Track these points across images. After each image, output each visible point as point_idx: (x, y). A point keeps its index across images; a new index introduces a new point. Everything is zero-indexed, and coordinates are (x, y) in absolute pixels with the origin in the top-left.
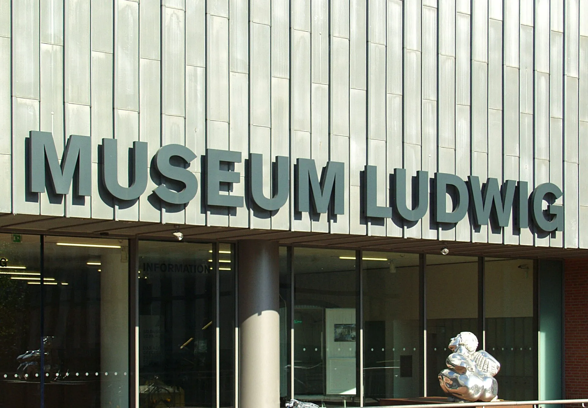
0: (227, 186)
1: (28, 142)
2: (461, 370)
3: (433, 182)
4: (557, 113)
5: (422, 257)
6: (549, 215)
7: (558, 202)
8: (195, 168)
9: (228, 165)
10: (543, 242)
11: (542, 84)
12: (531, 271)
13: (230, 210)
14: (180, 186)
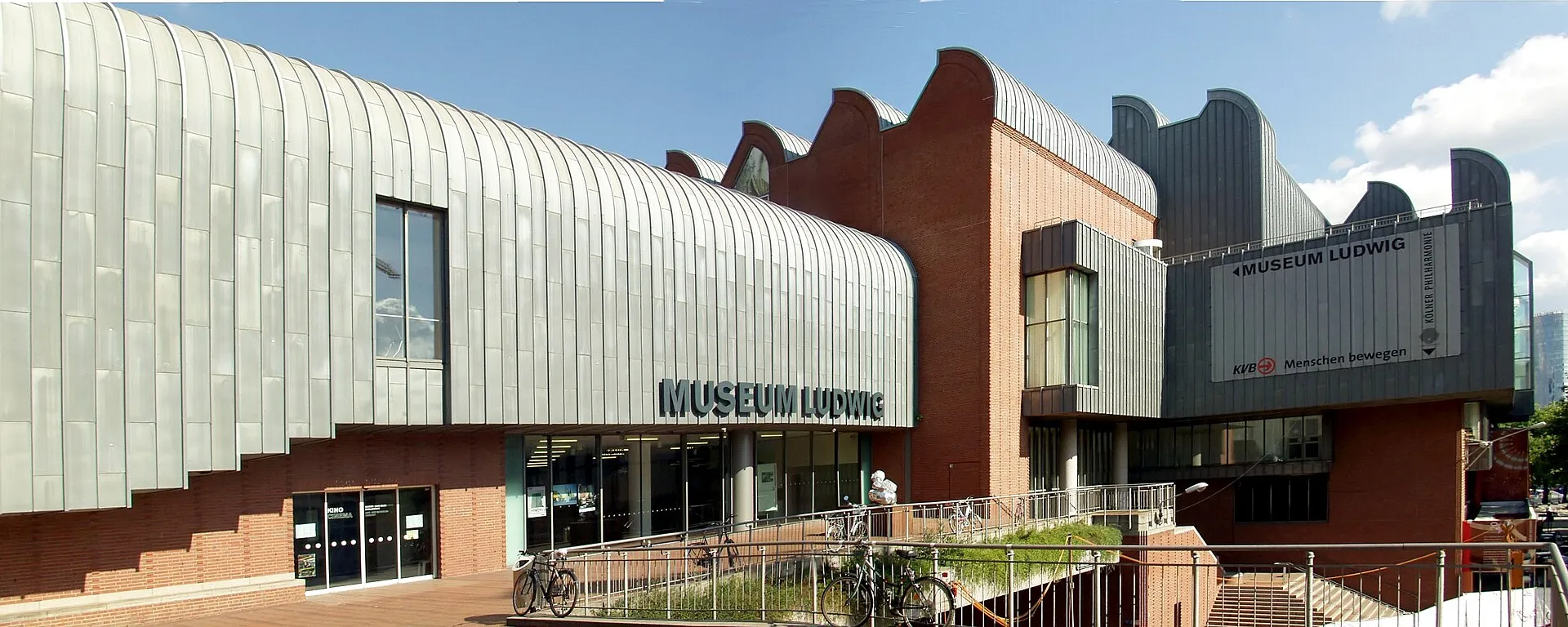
0: (747, 402)
1: (661, 385)
2: (881, 490)
3: (832, 393)
4: (881, 356)
5: (812, 433)
6: (879, 409)
7: (881, 402)
8: (733, 393)
9: (747, 390)
10: (875, 424)
11: (875, 338)
12: (857, 438)
13: (747, 414)
14: (727, 403)
